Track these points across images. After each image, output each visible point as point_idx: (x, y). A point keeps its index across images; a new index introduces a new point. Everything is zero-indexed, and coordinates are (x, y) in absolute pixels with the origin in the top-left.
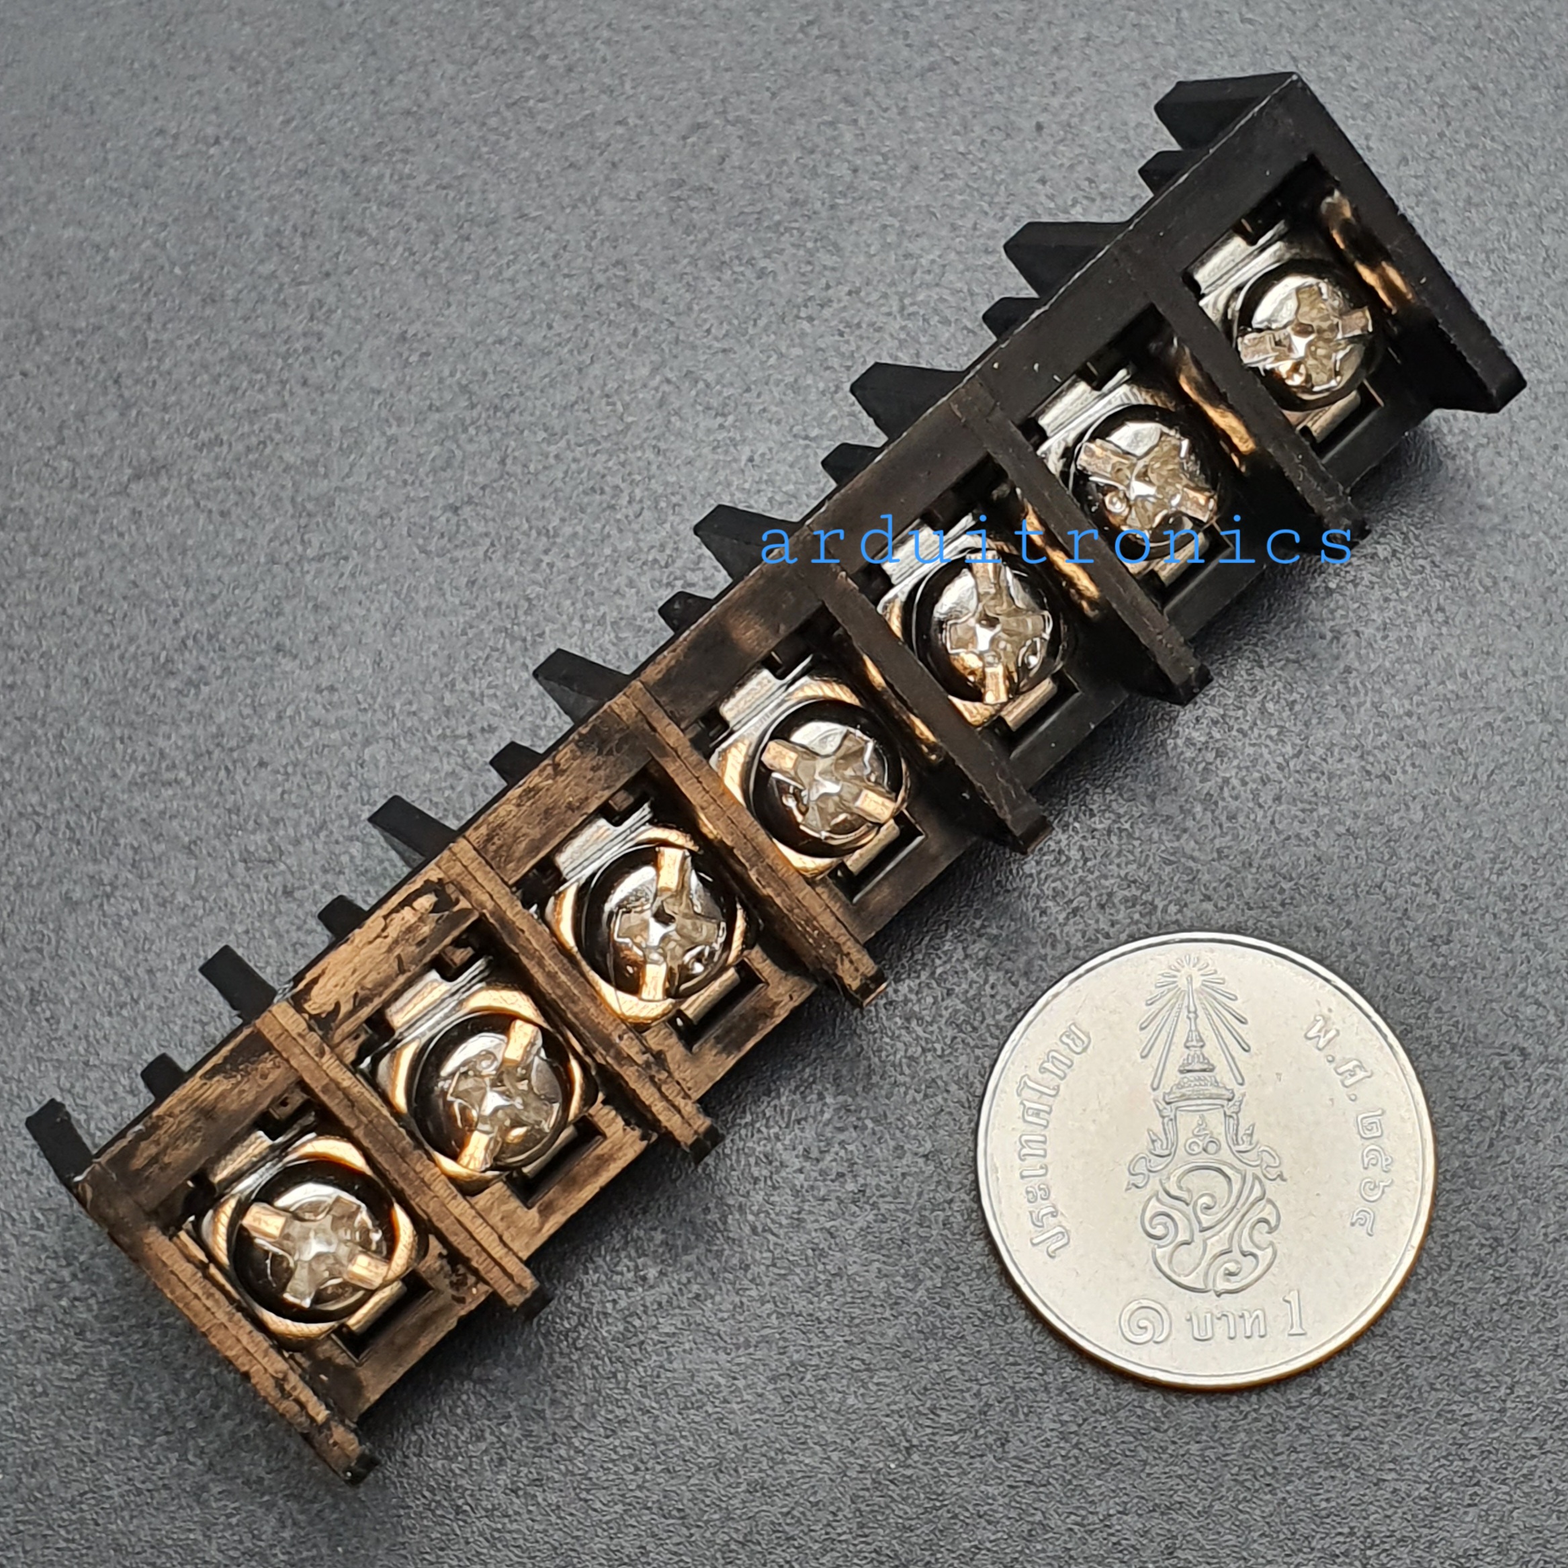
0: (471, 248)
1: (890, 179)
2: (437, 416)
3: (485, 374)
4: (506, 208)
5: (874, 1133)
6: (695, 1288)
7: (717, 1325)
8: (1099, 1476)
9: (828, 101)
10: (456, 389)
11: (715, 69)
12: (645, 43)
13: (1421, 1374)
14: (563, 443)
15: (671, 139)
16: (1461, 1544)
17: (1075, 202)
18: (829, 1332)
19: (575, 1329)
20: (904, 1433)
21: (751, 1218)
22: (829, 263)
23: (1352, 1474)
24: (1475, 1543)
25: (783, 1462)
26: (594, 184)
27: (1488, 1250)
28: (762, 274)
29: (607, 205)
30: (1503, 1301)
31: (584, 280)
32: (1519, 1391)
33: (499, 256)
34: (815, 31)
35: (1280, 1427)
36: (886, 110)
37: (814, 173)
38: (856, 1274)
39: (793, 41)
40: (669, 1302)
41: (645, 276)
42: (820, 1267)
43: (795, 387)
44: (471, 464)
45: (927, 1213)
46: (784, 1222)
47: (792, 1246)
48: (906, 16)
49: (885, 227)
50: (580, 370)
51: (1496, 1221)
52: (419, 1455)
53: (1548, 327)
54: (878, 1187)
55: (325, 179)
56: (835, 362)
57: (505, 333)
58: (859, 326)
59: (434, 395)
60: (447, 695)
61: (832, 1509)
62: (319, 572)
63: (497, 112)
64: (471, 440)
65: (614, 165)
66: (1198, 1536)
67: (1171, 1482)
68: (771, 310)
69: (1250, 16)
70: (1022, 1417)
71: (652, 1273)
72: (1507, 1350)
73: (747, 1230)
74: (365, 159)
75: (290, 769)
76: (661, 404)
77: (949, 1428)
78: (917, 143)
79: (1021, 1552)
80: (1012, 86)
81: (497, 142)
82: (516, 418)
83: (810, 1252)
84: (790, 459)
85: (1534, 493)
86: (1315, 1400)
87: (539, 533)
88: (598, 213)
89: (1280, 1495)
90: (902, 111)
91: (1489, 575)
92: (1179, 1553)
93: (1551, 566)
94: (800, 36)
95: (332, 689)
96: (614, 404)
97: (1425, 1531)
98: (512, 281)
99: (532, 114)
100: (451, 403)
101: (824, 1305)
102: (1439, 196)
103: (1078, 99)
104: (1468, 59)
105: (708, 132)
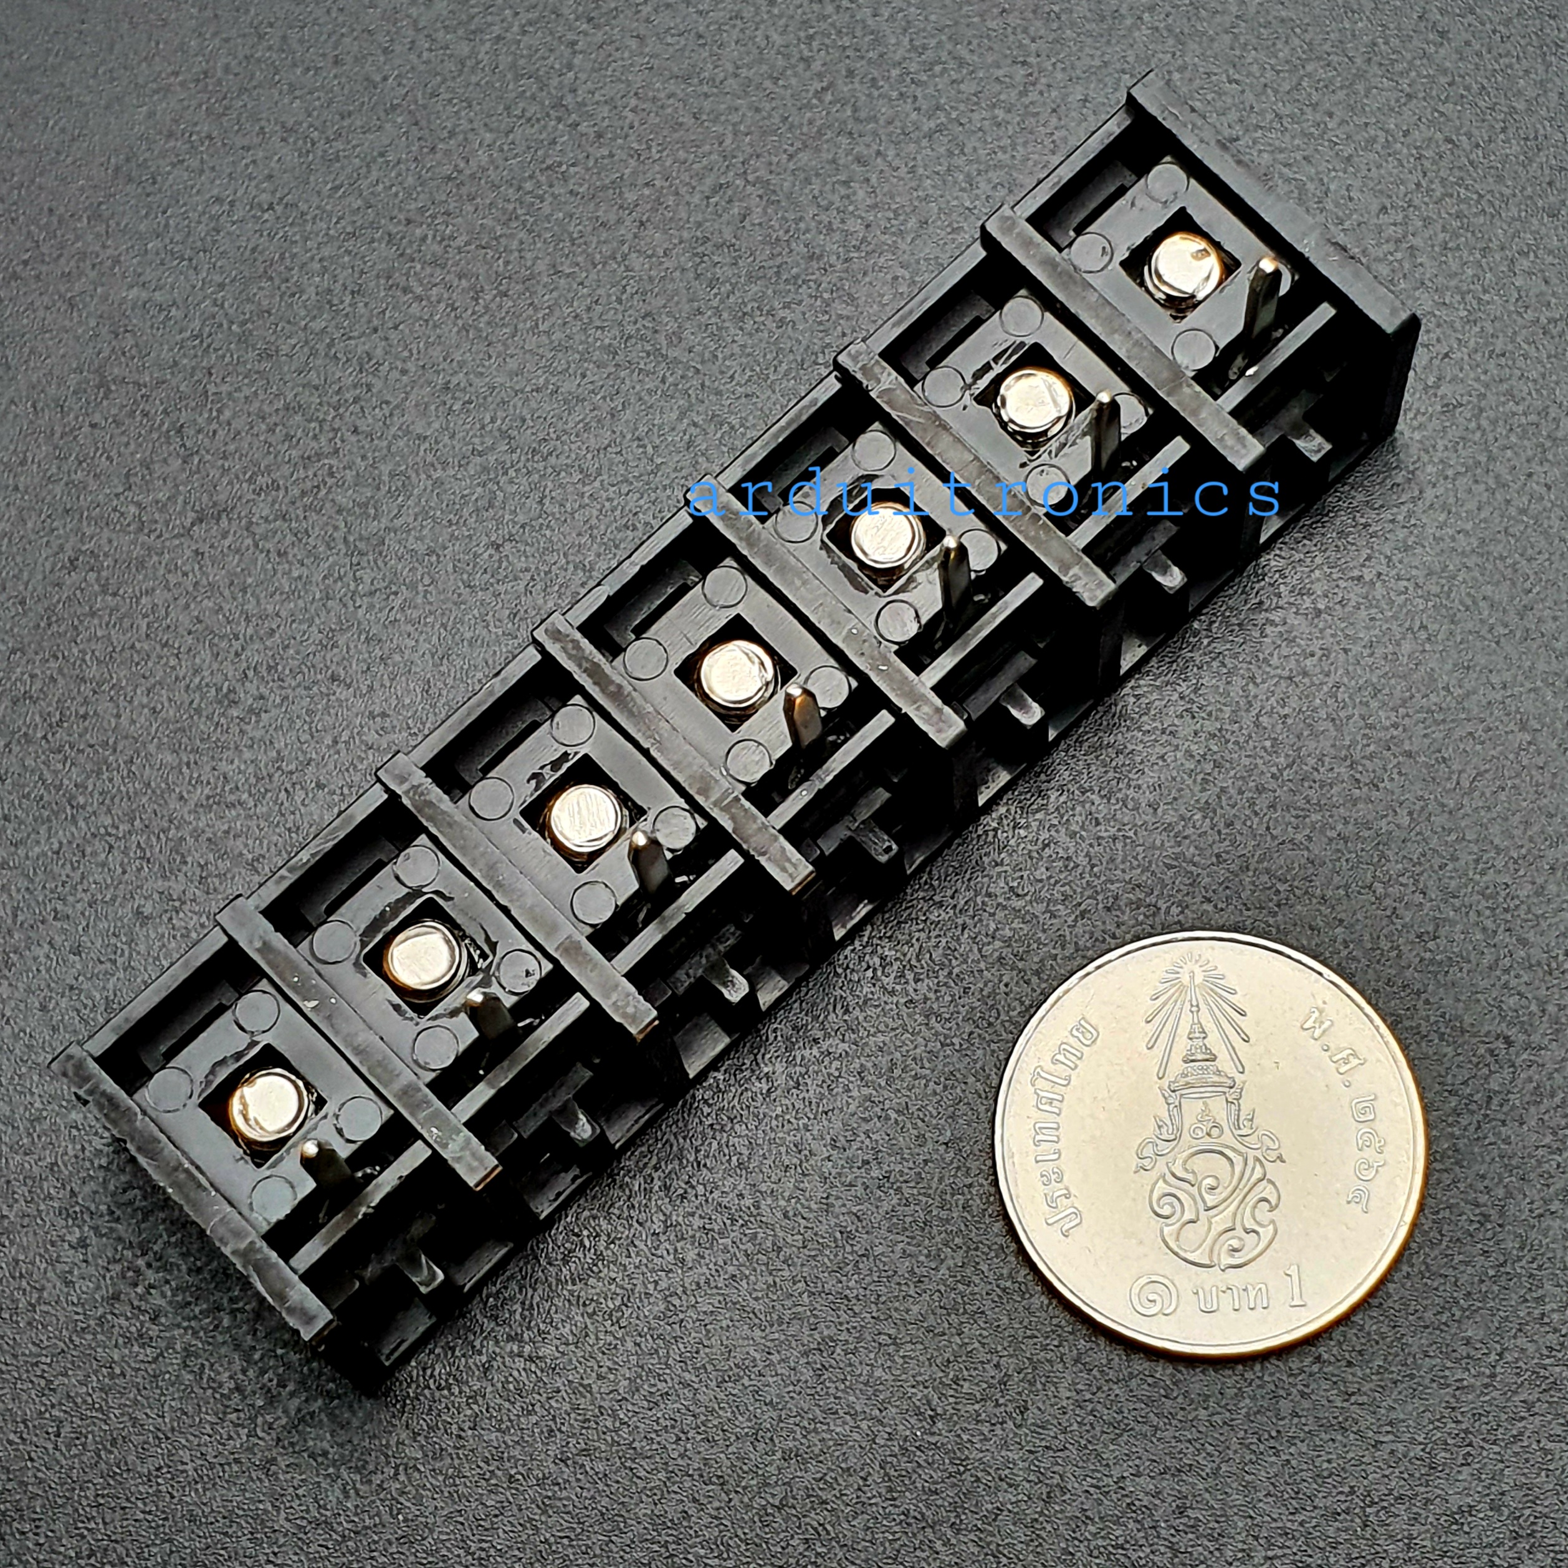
0: (510, 304)
1: (901, 233)
2: (478, 460)
3: (524, 420)
4: (541, 266)
5: (896, 1121)
6: (731, 1269)
7: (752, 1303)
8: (1112, 1441)
9: (841, 162)
10: (497, 434)
11: (735, 134)
12: (669, 110)
13: (1417, 1342)
14: (597, 484)
16: (1455, 1502)
18: (857, 1309)
19: (619, 1309)
20: (929, 1403)
21: (782, 1203)
22: (845, 313)
23: (1352, 1436)
24: (1469, 1500)
25: (815, 1430)
26: (623, 242)
27: (1477, 1225)
29: (635, 261)
30: (1491, 1273)
31: (615, 331)
32: (1509, 1357)
33: (536, 310)
34: (828, 97)
35: (1282, 1392)
38: (882, 1254)
39: (809, 106)
40: (707, 1282)
41: (672, 326)
42: (848, 1248)
44: (511, 505)
45: (948, 1197)
46: (814, 1206)
47: (823, 1229)
49: (895, 278)
50: (613, 416)
51: (1483, 1199)
53: (1520, 362)
54: (901, 1172)
55: (373, 241)
59: (476, 440)
61: (862, 1474)
62: (371, 606)
64: (511, 482)
65: (642, 224)
66: (1207, 1496)
68: (791, 357)
69: (1237, 77)
70: (1039, 1386)
71: (691, 1256)
73: (779, 1215)
74: (409, 222)
76: (689, 444)
78: (926, 199)
79: (1041, 1513)
80: (1014, 147)
81: (533, 204)
82: (552, 460)
83: (838, 1235)
85: (1510, 518)
86: (1315, 1368)
87: (576, 568)
88: (627, 269)
89: (1284, 1457)
90: (912, 170)
91: (1469, 594)
92: (1190, 1512)
93: (1528, 585)
94: (814, 101)
95: (384, 715)
96: (644, 446)
97: (1423, 1489)
98: (547, 333)
99: (565, 178)
100: (492, 448)
101: (852, 1284)
102: (1417, 241)
104: (1442, 114)
105: (730, 192)
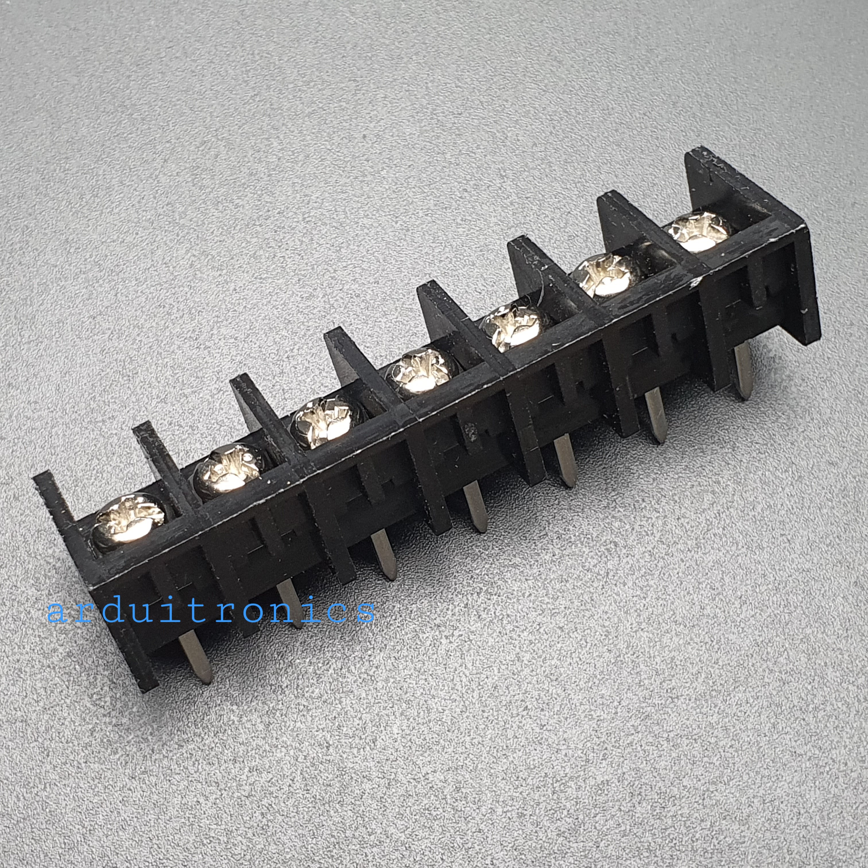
15: (192, 148)
17: (383, 169)
28: (237, 206)
36: (293, 132)
37: (260, 162)
43: (254, 256)
48: (300, 90)
52: (86, 762)
56: (273, 244)
57: (115, 237)
58: (284, 227)
60: (92, 403)
63: (109, 140)
67: (457, 756)
72: (617, 684)
75: (16, 441)
77: (346, 735)
84: (254, 288)
103: (382, 123)
